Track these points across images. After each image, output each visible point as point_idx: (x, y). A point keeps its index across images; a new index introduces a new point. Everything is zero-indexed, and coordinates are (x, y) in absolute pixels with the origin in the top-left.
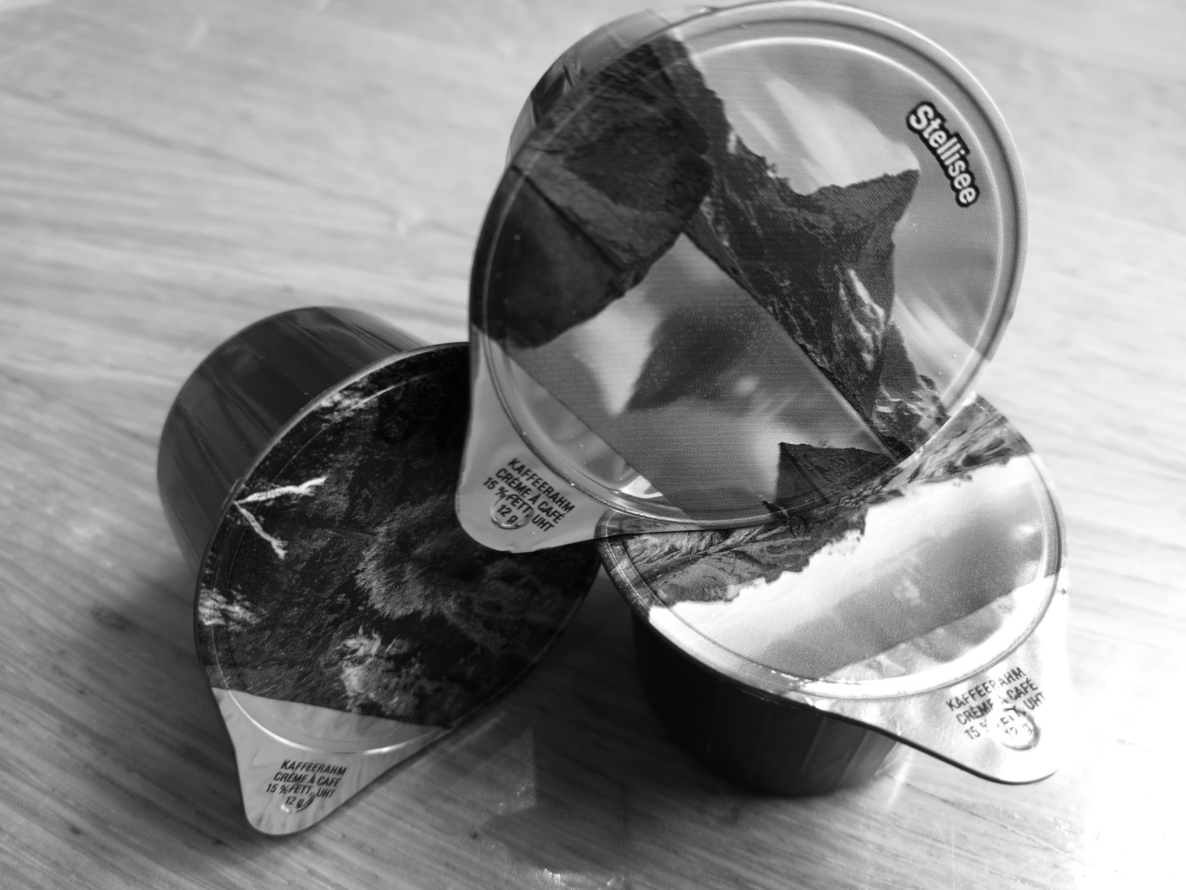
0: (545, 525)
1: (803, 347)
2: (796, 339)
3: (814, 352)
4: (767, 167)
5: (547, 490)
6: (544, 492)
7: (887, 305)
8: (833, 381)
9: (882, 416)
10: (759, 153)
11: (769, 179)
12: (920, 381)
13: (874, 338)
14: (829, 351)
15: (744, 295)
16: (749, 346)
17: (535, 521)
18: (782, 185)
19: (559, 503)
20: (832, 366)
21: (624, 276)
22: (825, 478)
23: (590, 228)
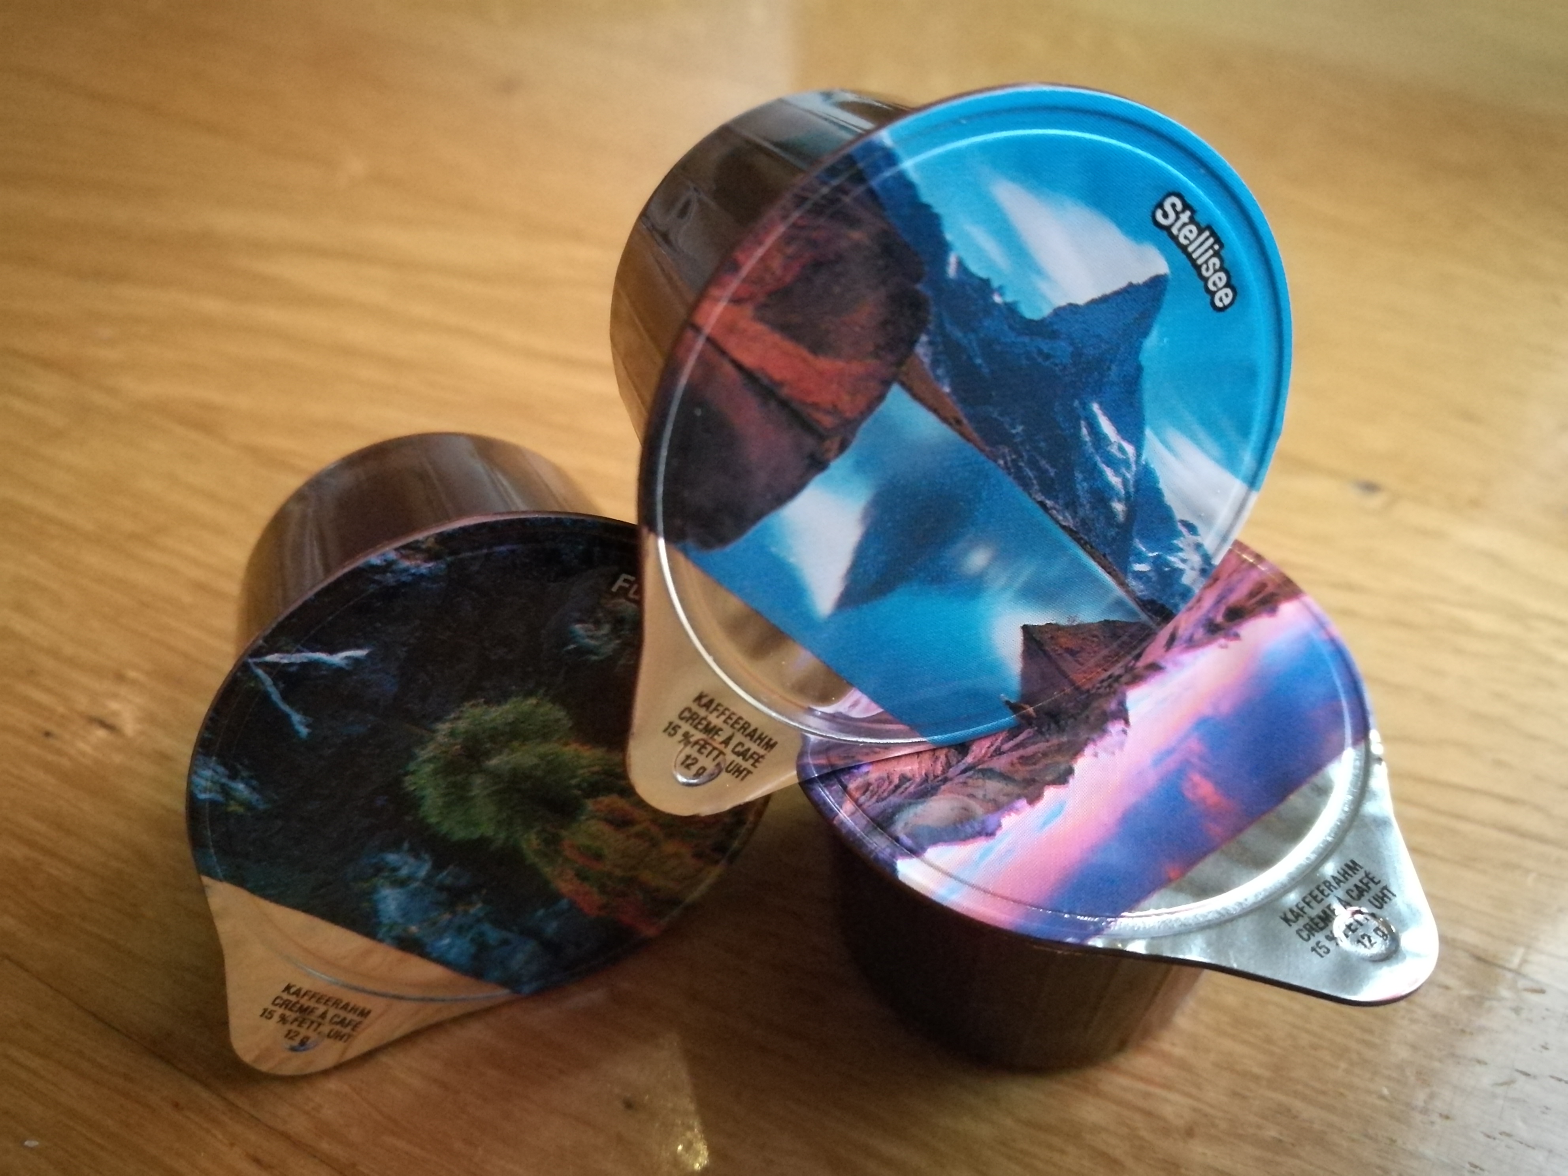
0: (741, 772)
1: (1042, 504)
2: (1033, 496)
3: (1055, 509)
4: (992, 291)
5: (743, 727)
6: (739, 730)
7: (1137, 440)
8: (1078, 540)
9: (1139, 575)
10: (983, 274)
11: (995, 305)
12: (1180, 527)
13: (1125, 482)
14: (1072, 505)
15: (970, 450)
16: (978, 510)
17: (729, 769)
18: (1011, 309)
19: (758, 741)
20: (1077, 523)
21: (827, 443)
22: (1077, 661)
23: (785, 392)
